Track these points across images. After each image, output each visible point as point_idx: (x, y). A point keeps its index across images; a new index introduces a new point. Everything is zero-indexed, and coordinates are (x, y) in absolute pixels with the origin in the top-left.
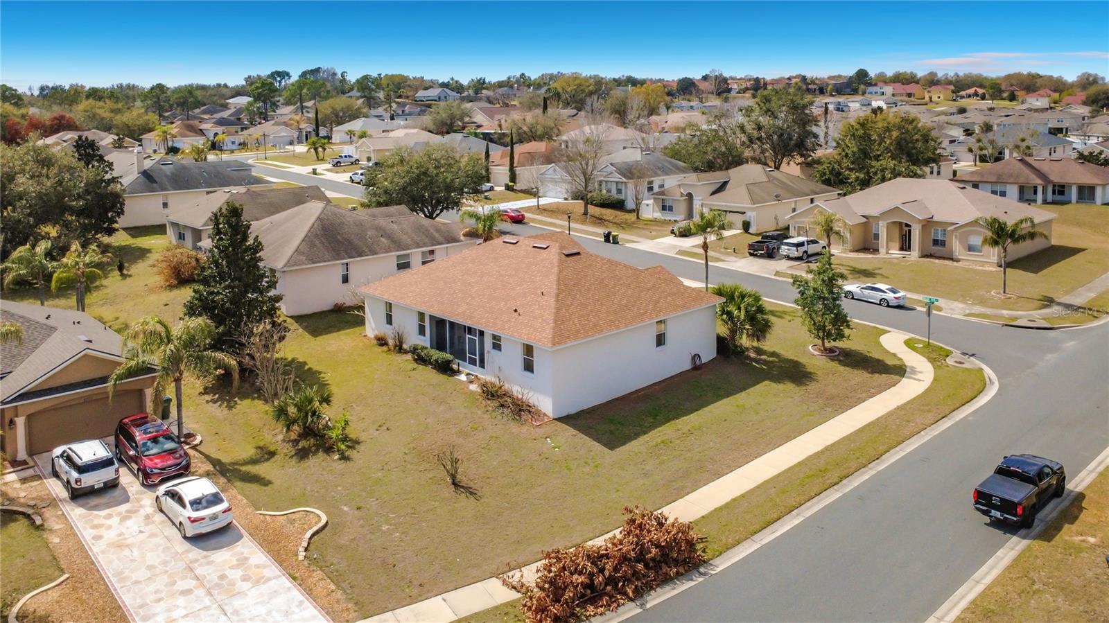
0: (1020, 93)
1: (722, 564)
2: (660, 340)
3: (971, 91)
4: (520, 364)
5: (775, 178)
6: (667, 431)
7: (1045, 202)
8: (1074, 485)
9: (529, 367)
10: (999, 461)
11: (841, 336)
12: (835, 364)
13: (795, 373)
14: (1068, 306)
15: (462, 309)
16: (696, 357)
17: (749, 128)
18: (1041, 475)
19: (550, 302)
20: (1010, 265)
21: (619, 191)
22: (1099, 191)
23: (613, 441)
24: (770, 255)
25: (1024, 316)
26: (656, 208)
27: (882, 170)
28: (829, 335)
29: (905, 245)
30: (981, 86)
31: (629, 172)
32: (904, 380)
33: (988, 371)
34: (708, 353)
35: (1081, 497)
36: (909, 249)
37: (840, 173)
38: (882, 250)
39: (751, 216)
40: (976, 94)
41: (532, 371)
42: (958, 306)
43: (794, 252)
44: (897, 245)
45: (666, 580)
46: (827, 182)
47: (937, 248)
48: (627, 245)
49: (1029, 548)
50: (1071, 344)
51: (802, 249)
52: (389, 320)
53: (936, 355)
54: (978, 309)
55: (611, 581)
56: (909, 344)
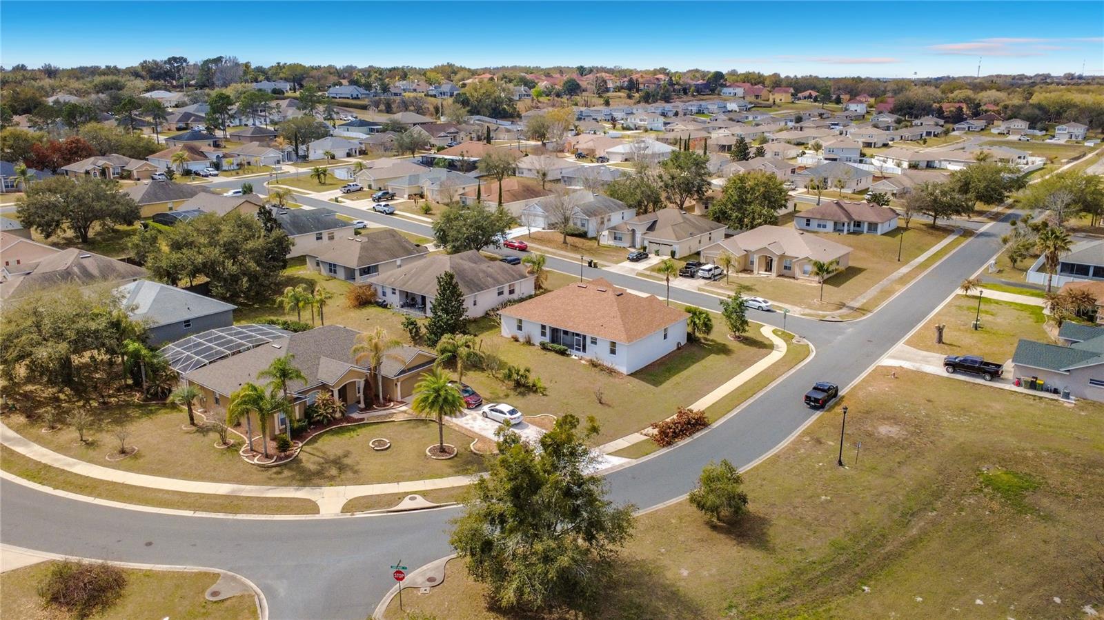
0: (845, 97)
1: (715, 425)
2: (665, 337)
3: (807, 93)
4: (608, 350)
5: (687, 219)
6: (676, 379)
7: (849, 232)
8: (841, 393)
9: (613, 352)
10: (814, 385)
11: (744, 330)
12: (742, 344)
13: (723, 350)
14: (852, 308)
15: (571, 324)
16: (679, 343)
17: (666, 177)
18: (829, 389)
19: (618, 320)
20: (825, 282)
21: (583, 225)
22: (879, 226)
23: (656, 383)
24: (692, 276)
25: (830, 314)
26: (610, 238)
27: (753, 213)
28: (739, 330)
29: (769, 268)
30: (814, 88)
31: (590, 212)
32: (774, 351)
33: (811, 345)
34: (684, 342)
35: (843, 397)
36: (770, 270)
37: (726, 212)
38: (756, 272)
39: (676, 247)
40: (810, 97)
41: (615, 353)
42: (797, 309)
43: (707, 275)
44: (764, 269)
45: (698, 430)
46: (718, 220)
47: (787, 271)
48: (604, 269)
49: (823, 415)
50: (850, 330)
51: (711, 273)
52: (520, 328)
53: (787, 338)
54: (808, 311)
55: (681, 431)
56: (774, 332)
